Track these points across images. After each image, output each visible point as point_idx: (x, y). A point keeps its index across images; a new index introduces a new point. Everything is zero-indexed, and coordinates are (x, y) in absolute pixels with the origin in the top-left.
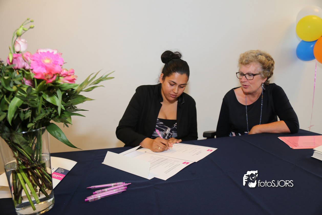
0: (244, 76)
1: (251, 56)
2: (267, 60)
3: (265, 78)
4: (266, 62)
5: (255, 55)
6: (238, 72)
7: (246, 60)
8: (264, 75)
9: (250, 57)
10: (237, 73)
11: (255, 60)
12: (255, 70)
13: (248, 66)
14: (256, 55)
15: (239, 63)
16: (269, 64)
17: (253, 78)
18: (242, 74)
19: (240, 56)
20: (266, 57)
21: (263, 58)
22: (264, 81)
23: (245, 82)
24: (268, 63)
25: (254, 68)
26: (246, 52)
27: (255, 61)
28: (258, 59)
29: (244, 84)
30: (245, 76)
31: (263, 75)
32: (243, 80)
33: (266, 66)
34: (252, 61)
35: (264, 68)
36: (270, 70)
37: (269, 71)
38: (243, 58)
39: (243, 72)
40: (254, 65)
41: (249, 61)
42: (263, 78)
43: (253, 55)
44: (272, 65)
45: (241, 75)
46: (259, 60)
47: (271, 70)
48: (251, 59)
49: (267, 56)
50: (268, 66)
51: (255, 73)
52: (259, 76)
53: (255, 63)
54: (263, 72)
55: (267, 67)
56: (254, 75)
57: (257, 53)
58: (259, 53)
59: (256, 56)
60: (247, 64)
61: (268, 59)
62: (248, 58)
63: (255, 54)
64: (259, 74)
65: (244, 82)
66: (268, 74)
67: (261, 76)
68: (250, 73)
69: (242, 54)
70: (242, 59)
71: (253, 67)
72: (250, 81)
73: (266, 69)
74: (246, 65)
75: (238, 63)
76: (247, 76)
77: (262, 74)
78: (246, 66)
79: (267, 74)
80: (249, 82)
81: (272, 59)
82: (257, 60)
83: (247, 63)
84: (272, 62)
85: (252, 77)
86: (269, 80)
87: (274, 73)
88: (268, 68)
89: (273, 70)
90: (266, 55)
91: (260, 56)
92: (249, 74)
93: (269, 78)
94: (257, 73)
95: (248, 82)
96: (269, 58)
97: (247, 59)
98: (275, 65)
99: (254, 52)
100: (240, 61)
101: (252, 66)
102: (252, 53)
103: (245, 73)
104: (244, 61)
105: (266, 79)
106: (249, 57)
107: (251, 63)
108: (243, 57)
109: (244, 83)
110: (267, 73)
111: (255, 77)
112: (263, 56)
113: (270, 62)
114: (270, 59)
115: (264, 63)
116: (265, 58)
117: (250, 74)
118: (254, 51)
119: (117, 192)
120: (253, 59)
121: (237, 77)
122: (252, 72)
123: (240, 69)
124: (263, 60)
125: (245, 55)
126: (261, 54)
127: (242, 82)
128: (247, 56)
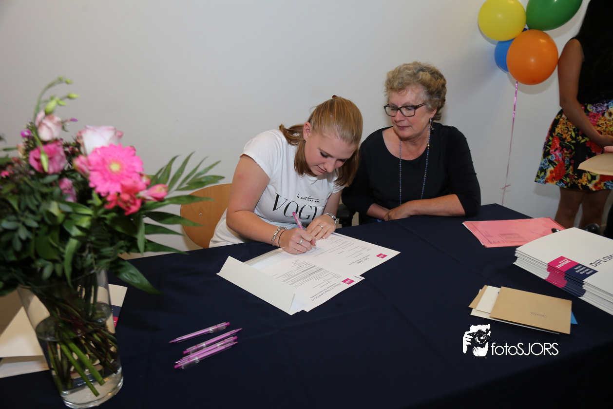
0: (399, 111)
1: (406, 75)
2: (434, 80)
3: (433, 111)
4: (432, 84)
5: (413, 72)
6: (386, 104)
7: (399, 83)
8: (432, 105)
9: (405, 77)
10: (385, 107)
11: (415, 81)
12: (416, 98)
13: (404, 92)
14: (415, 71)
15: (387, 88)
16: (437, 86)
17: (415, 112)
18: (395, 108)
19: (388, 75)
21: (426, 76)
22: (432, 116)
23: (402, 122)
24: (437, 84)
25: (413, 95)
26: (396, 68)
27: (414, 83)
28: (418, 78)
29: (400, 124)
30: (401, 111)
31: (430, 106)
32: (398, 119)
33: (434, 90)
34: (408, 84)
35: (430, 93)
37: (439, 96)
38: (392, 79)
39: (396, 104)
40: (412, 90)
41: (405, 83)
42: (430, 111)
43: (410, 72)
44: (443, 86)
45: (392, 109)
46: (420, 81)
47: (442, 95)
48: (407, 80)
49: (433, 71)
50: (437, 88)
51: (417, 105)
52: (423, 108)
53: (414, 87)
54: (430, 100)
56: (416, 108)
57: (415, 68)
58: (419, 68)
59: (415, 74)
62: (401, 79)
63: (412, 71)
64: (424, 104)
65: (400, 121)
66: (439, 103)
67: (427, 108)
68: (408, 105)
70: (392, 81)
71: (411, 93)
72: (410, 118)
73: (433, 95)
74: (399, 91)
76: (404, 110)
77: (427, 104)
78: (400, 93)
79: (437, 103)
80: (408, 120)
81: (441, 76)
82: (418, 81)
83: (400, 88)
84: (442, 81)
85: (412, 112)
86: (440, 112)
88: (437, 93)
89: (445, 94)
91: (421, 73)
92: (406, 107)
93: (439, 108)
94: (420, 103)
95: (406, 120)
96: (436, 74)
97: (400, 81)
98: (447, 86)
99: (411, 66)
100: (388, 84)
101: (409, 93)
102: (407, 69)
103: (400, 106)
104: (396, 84)
105: (435, 112)
106: (402, 78)
107: (408, 87)
108: (393, 77)
110: (436, 101)
111: (417, 111)
112: (426, 73)
113: (439, 82)
114: (439, 77)
115: (429, 85)
116: (430, 75)
118: (409, 64)
119: (224, 347)
120: (410, 80)
121: (387, 113)
122: (411, 102)
123: (388, 100)
124: (427, 79)
125: (397, 74)
126: (423, 69)
127: (396, 122)
128: (399, 76)
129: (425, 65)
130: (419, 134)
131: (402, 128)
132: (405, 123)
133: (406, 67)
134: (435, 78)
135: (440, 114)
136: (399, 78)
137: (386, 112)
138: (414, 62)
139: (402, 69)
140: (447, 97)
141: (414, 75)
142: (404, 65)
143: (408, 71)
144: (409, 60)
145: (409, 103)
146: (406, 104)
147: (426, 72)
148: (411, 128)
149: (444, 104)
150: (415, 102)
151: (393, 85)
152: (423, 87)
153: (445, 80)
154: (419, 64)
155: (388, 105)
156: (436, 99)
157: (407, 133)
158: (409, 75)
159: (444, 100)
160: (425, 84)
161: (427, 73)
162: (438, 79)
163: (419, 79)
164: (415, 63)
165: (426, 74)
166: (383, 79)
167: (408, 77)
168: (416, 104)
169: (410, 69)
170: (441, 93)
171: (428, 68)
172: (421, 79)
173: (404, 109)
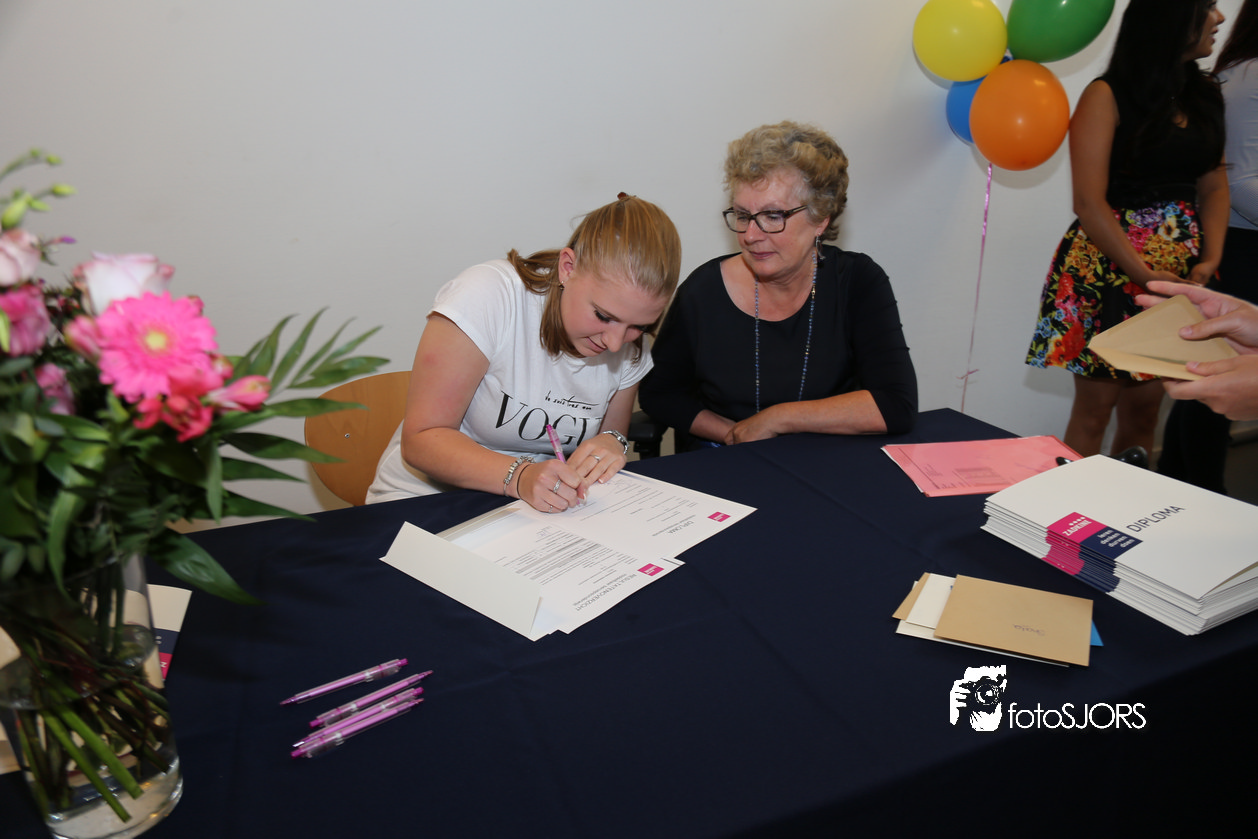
0: (753, 222)
1: (768, 149)
2: (823, 158)
3: (821, 221)
4: (820, 166)
5: (782, 142)
6: (727, 207)
7: (753, 165)
8: (820, 210)
9: (765, 153)
10: (725, 214)
11: (785, 161)
12: (787, 197)
13: (762, 184)
14: (785, 141)
15: (730, 174)
16: (830, 171)
17: (785, 224)
18: (746, 216)
19: (731, 149)
20: (816, 147)
21: (807, 151)
22: (819, 231)
23: (760, 244)
24: (829, 167)
25: (781, 189)
26: (747, 134)
27: (783, 165)
28: (791, 154)
29: (756, 248)
30: (757, 223)
31: (815, 212)
32: (750, 237)
33: (823, 179)
34: (771, 167)
35: (816, 185)
36: (836, 191)
37: (834, 192)
38: (739, 157)
39: (747, 208)
40: (780, 180)
41: (765, 165)
42: (816, 221)
43: (774, 142)
44: (842, 171)
45: (739, 219)
46: (794, 160)
47: (840, 190)
48: (768, 160)
49: (821, 141)
50: (830, 176)
51: (788, 209)
52: (801, 216)
53: (782, 173)
54: (816, 200)
55: (826, 181)
56: (787, 215)
57: (786, 135)
58: (792, 135)
59: (784, 147)
60: (755, 177)
61: (824, 153)
62: (756, 156)
63: (778, 140)
64: (804, 206)
65: (756, 242)
66: (833, 206)
67: (809, 214)
68: (770, 209)
69: (734, 142)
70: (739, 161)
71: (778, 185)
72: (775, 237)
73: (822, 189)
74: (752, 182)
75: (723, 175)
76: (762, 220)
77: (810, 206)
78: (754, 184)
79: (829, 205)
80: (772, 240)
81: (838, 151)
82: (792, 161)
83: (756, 174)
84: (840, 161)
85: (778, 224)
86: (836, 223)
87: (848, 196)
88: (829, 185)
89: (845, 186)
90: (818, 139)
91: (797, 144)
92: (767, 213)
93: (834, 216)
94: (796, 205)
95: (768, 240)
96: (828, 148)
97: (754, 161)
98: (850, 170)
99: (777, 131)
100: (730, 167)
101: (773, 185)
102: (768, 135)
103: (754, 212)
104: (746, 167)
105: (825, 223)
106: (759, 154)
107: (770, 173)
108: (741, 153)
109: (755, 245)
110: (827, 202)
111: (790, 221)
112: (806, 144)
113: (834, 163)
114: (834, 154)
115: (814, 168)
116: (815, 150)
117: (773, 212)
118: (773, 127)
119: (394, 711)
120: (774, 160)
121: (728, 226)
122: (777, 203)
123: (732, 198)
124: (809, 157)
125: (748, 145)
126: (801, 137)
127: (747, 243)
128: (752, 151)
129: (806, 129)
130: (793, 270)
131: (760, 256)
132: (765, 246)
133: (767, 132)
134: (825, 154)
135: (837, 227)
136: (752, 155)
137: (727, 222)
138: (784, 122)
139: (758, 135)
140: (850, 193)
141: (784, 149)
142: (764, 127)
143: (773, 141)
144: (774, 118)
145: (772, 205)
146: (766, 206)
147: (807, 142)
148: (776, 255)
149: (844, 206)
150: (785, 203)
151: (741, 167)
152: (802, 172)
153: (845, 159)
154: (793, 126)
155: (731, 210)
156: (828, 197)
157: (769, 266)
158: (772, 148)
159: (845, 200)
160: (803, 166)
161: (810, 145)
162: (831, 156)
163: (793, 157)
164: (786, 125)
165: (808, 147)
166: (720, 156)
167: (771, 152)
168: (786, 208)
169: (774, 138)
170: (837, 186)
171: (812, 134)
172: (798, 157)
173: (764, 217)
